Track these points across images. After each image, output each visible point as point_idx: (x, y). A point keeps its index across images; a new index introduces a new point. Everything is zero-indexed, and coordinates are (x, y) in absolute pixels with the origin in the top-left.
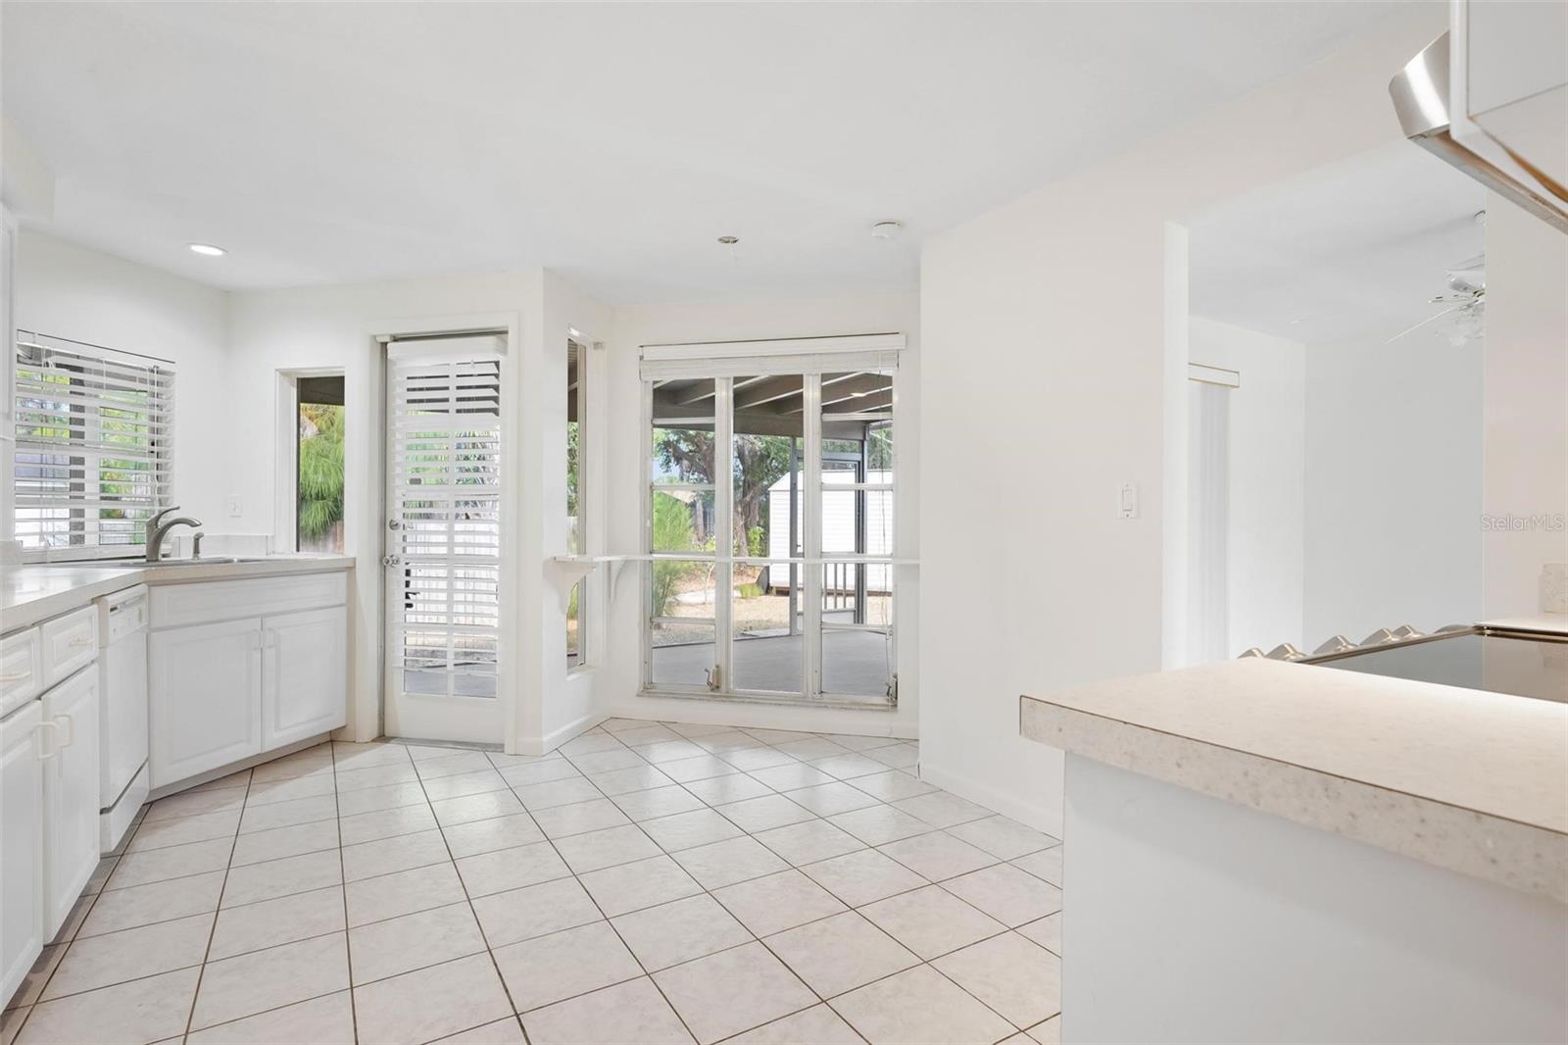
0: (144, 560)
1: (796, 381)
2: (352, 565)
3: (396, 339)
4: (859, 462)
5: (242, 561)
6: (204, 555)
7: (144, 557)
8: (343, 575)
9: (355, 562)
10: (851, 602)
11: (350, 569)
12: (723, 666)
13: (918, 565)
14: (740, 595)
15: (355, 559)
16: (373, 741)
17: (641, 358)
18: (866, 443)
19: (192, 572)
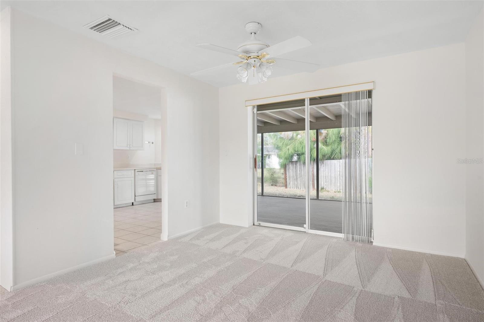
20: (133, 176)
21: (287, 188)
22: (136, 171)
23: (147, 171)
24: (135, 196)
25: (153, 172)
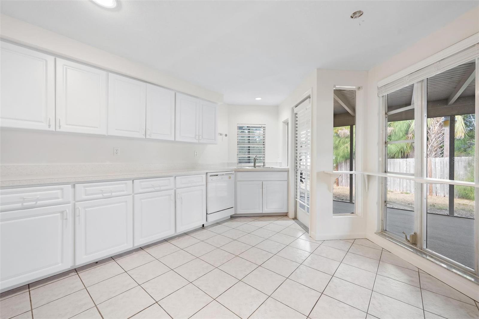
3: (296, 106)
6: (265, 166)
7: (253, 166)
8: (286, 173)
11: (288, 171)
12: (418, 233)
15: (289, 169)
16: (292, 219)
17: (378, 87)
20: (205, 183)
21: (338, 186)
22: (209, 174)
23: (223, 174)
24: (207, 214)
25: (231, 176)
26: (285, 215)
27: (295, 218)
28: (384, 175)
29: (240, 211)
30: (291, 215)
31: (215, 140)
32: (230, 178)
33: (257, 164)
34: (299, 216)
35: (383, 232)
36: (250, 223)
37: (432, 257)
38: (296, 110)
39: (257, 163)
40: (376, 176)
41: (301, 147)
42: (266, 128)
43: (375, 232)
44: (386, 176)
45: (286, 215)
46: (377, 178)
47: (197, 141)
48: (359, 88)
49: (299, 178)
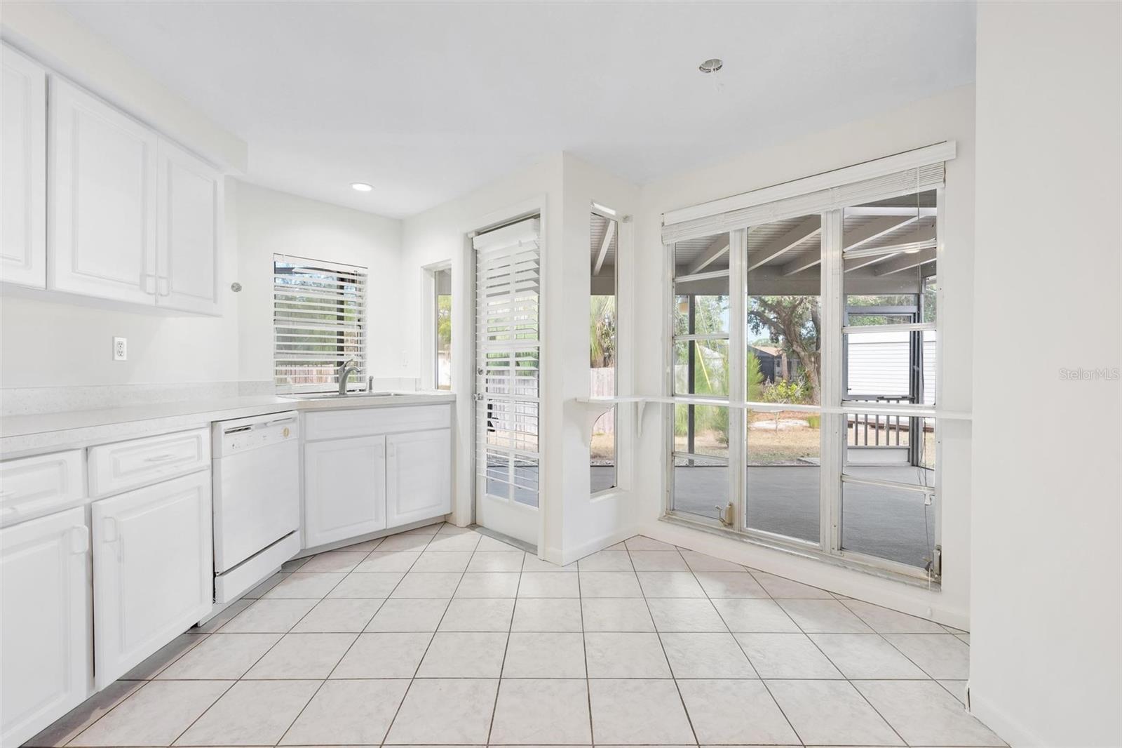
0: (338, 393)
1: (812, 222)
2: (454, 400)
3: (479, 233)
4: (914, 314)
5: (396, 395)
6: (375, 391)
7: (338, 392)
8: (448, 407)
9: (456, 398)
10: (905, 437)
11: (453, 402)
12: (736, 504)
13: (970, 422)
14: (808, 425)
15: (455, 395)
16: (467, 527)
17: (663, 224)
18: (922, 297)
19: (368, 401)
20: (206, 461)
22: (221, 427)
23: (265, 424)
24: (215, 576)
25: (288, 426)
26: (443, 523)
27: (474, 525)
28: (670, 400)
29: (318, 539)
30: (463, 517)
31: (215, 302)
32: (286, 432)
33: (349, 386)
34: (485, 518)
35: (671, 513)
36: (361, 567)
37: (761, 540)
38: (479, 242)
39: (349, 382)
40: (659, 403)
41: (493, 338)
42: (369, 277)
43: (658, 517)
44: (673, 402)
45: (445, 522)
46: (661, 405)
47: (150, 300)
48: (626, 219)
49: (484, 420)
